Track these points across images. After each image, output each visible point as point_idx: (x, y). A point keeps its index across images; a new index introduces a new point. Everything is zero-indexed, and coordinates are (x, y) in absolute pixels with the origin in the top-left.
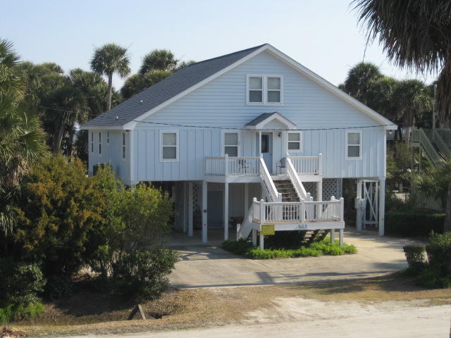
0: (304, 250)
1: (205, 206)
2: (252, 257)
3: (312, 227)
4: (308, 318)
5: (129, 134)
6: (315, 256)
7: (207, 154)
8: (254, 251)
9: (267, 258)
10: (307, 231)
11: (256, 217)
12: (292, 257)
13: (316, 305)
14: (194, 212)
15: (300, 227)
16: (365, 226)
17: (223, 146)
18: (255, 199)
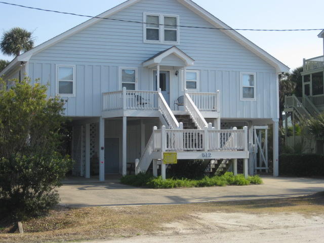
0: (208, 179)
1: (102, 143)
2: (153, 186)
3: (215, 156)
4: (244, 228)
5: (24, 67)
6: (220, 186)
7: (104, 90)
8: (156, 180)
9: (170, 187)
10: (211, 160)
11: (157, 146)
12: (196, 186)
13: (246, 217)
14: (91, 159)
15: (203, 155)
16: (256, 171)
17: (120, 82)
18: (155, 128)
